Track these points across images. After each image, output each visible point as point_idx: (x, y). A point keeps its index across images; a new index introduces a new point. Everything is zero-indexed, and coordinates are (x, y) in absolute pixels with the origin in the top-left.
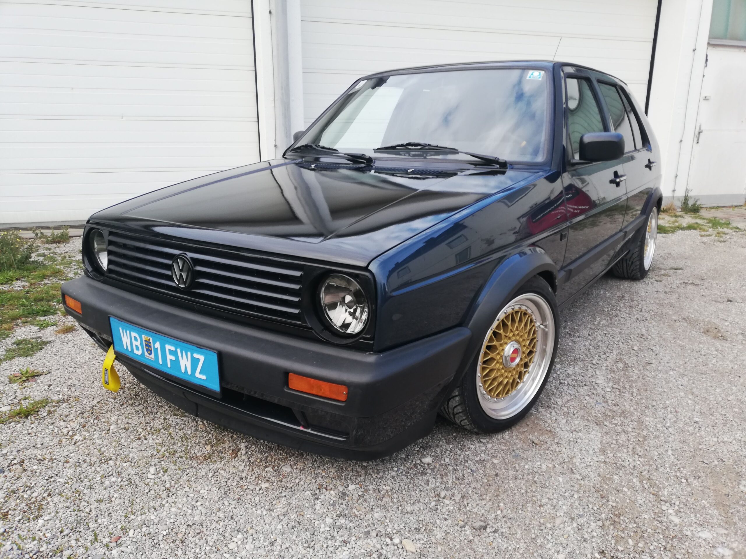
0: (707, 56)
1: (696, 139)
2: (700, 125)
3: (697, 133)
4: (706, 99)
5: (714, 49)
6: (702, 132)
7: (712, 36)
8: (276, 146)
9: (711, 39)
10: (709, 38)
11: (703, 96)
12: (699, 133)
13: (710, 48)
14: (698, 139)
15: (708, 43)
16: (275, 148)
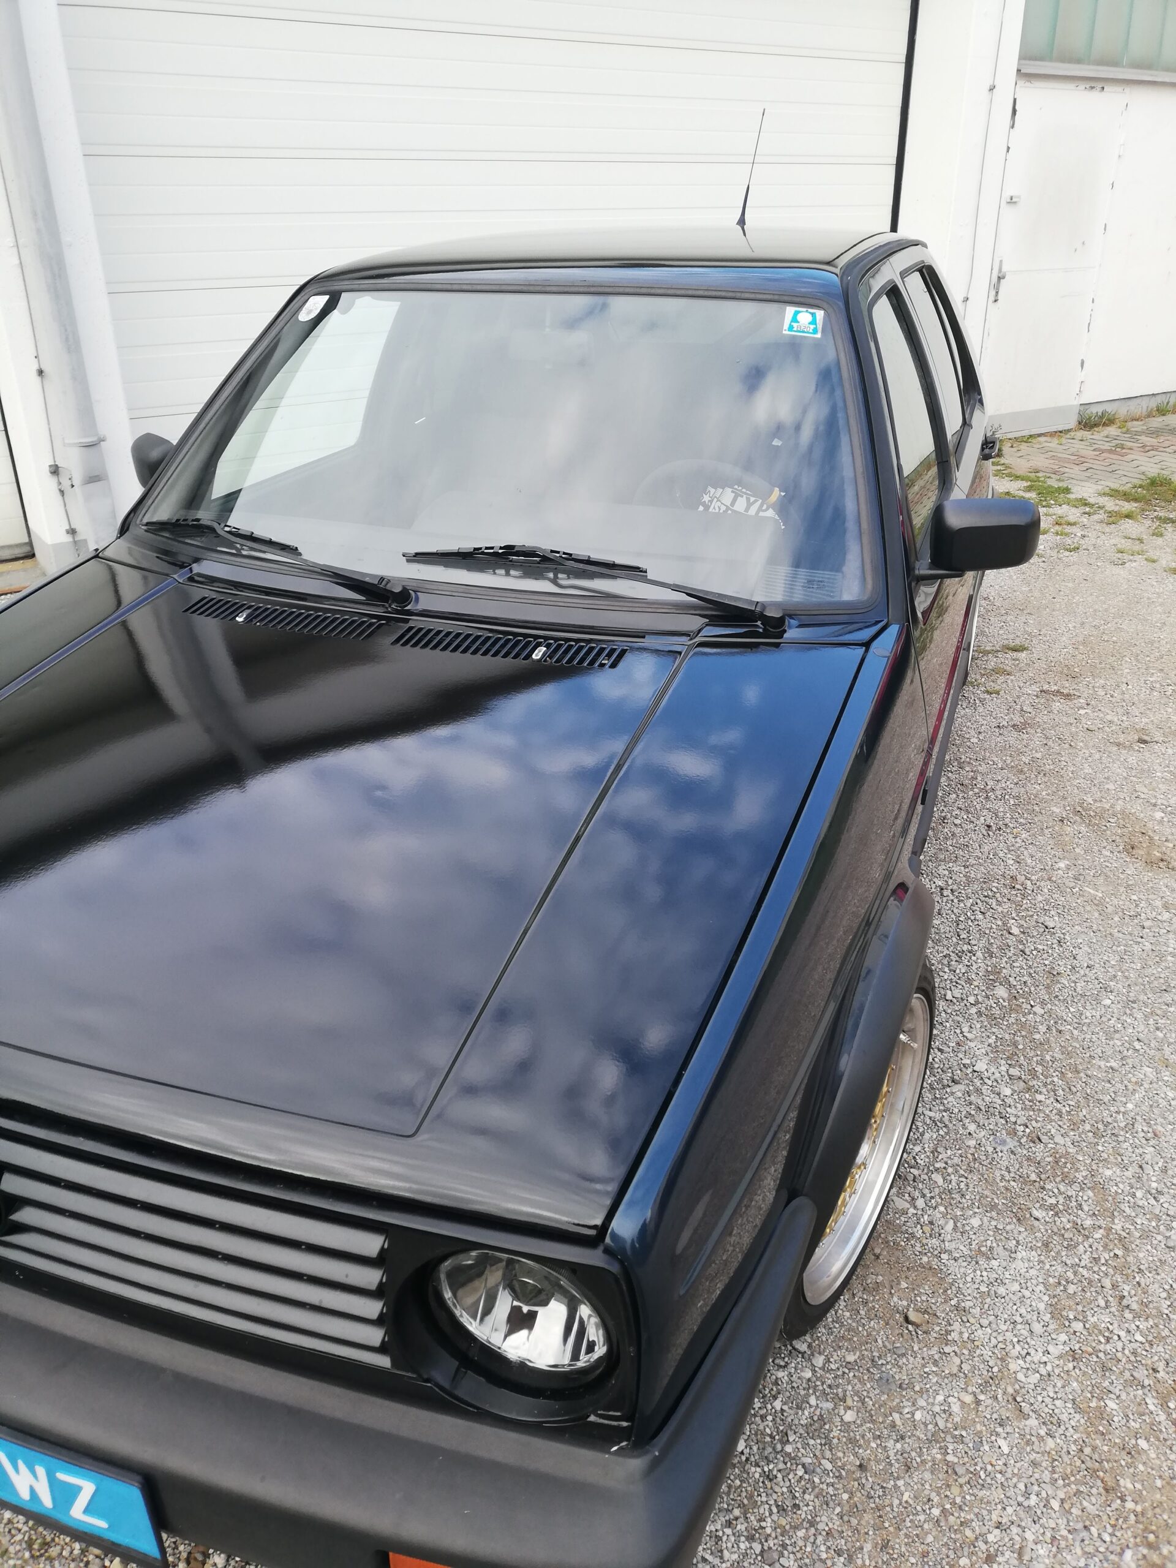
0: (1015, 100)
1: (993, 293)
2: (1001, 261)
3: (995, 279)
4: (1012, 201)
5: (1028, 84)
6: (1004, 278)
7: (1025, 56)
8: (41, 372)
9: (1023, 62)
10: (1020, 59)
11: (1006, 195)
12: (999, 278)
13: (1021, 83)
14: (997, 293)
15: (1019, 71)
16: (38, 379)
